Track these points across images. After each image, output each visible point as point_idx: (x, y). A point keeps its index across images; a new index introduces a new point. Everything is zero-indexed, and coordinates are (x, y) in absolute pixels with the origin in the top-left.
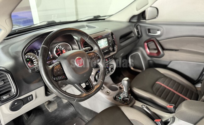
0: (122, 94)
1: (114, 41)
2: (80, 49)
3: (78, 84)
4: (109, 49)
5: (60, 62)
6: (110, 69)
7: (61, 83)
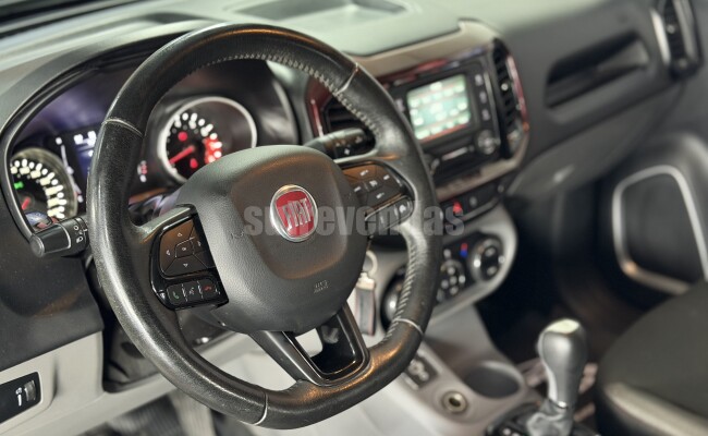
0: (536, 417)
1: (508, 99)
2: (300, 142)
3: (277, 333)
4: (473, 142)
5: (192, 207)
6: (477, 263)
7: (193, 320)
